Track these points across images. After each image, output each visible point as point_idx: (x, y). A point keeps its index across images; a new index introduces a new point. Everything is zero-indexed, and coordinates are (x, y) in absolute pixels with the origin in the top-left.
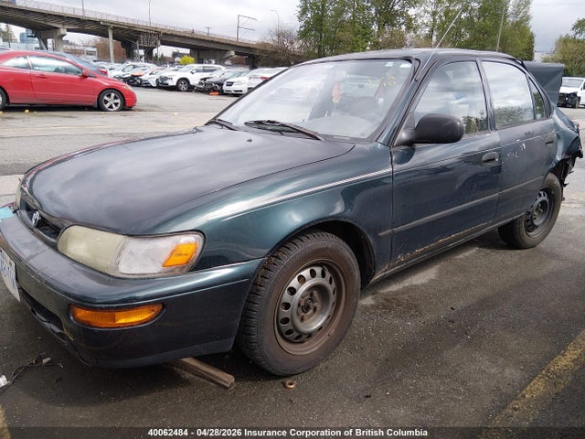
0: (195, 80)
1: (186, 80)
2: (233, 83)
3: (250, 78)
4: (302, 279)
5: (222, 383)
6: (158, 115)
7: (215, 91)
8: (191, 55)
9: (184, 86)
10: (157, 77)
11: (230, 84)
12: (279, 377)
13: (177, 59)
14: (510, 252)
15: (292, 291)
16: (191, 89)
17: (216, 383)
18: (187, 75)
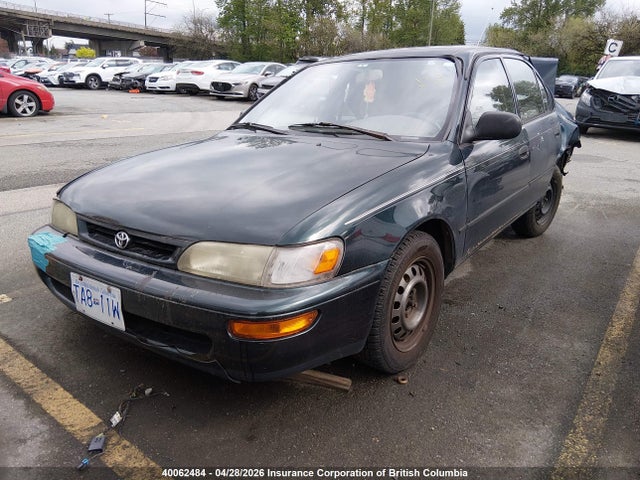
0: (107, 76)
1: (96, 76)
2: (157, 78)
3: (178, 73)
4: (407, 278)
5: (341, 387)
6: (85, 119)
7: (135, 88)
8: (90, 46)
9: (94, 83)
10: (59, 73)
11: (155, 79)
12: (392, 374)
13: (72, 51)
14: (523, 241)
15: (401, 290)
16: (103, 86)
17: (333, 388)
18: (98, 70)
